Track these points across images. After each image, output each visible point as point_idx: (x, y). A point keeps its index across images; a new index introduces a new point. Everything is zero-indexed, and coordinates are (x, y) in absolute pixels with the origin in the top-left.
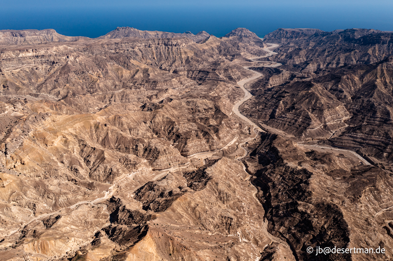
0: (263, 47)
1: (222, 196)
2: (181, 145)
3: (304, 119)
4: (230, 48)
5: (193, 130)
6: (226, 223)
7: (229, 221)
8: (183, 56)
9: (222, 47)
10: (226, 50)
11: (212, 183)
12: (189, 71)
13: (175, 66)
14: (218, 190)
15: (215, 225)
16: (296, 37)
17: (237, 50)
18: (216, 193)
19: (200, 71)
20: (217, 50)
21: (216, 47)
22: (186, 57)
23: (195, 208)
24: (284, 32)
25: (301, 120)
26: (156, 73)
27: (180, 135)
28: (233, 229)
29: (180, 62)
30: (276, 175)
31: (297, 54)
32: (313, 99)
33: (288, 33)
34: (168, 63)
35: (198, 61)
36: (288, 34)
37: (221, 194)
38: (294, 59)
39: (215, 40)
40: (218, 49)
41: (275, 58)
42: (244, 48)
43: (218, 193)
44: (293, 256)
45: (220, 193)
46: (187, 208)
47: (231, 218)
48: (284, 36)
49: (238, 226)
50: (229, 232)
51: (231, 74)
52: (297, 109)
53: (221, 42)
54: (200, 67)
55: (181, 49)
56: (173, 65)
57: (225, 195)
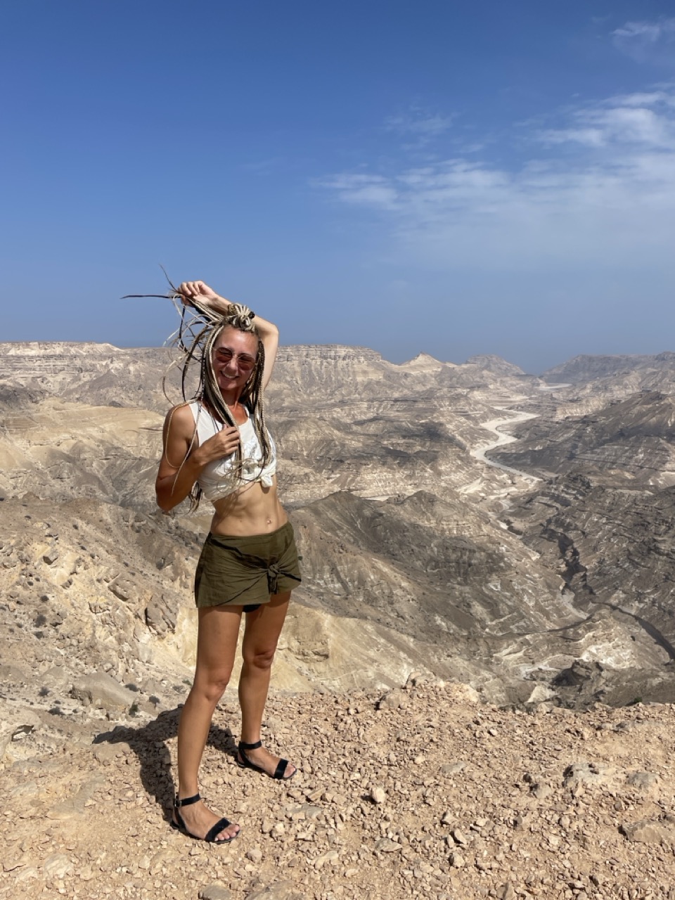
0: (538, 384)
2: (347, 477)
3: (650, 453)
4: (464, 376)
6: (457, 563)
7: (465, 558)
8: (360, 379)
9: (445, 376)
11: (419, 499)
12: (372, 402)
14: (434, 515)
15: (427, 559)
17: (478, 379)
18: (429, 520)
19: (396, 401)
20: (434, 379)
21: (433, 374)
22: (366, 380)
23: (372, 519)
24: (586, 360)
25: (642, 456)
27: (343, 459)
28: (477, 573)
29: (353, 389)
31: (619, 383)
35: (391, 387)
36: (595, 363)
37: (444, 523)
39: (429, 362)
43: (434, 521)
45: (439, 521)
46: (352, 518)
47: (470, 551)
48: (586, 368)
49: (491, 571)
51: (467, 408)
52: (630, 436)
54: (396, 395)
55: (356, 366)
57: (452, 525)
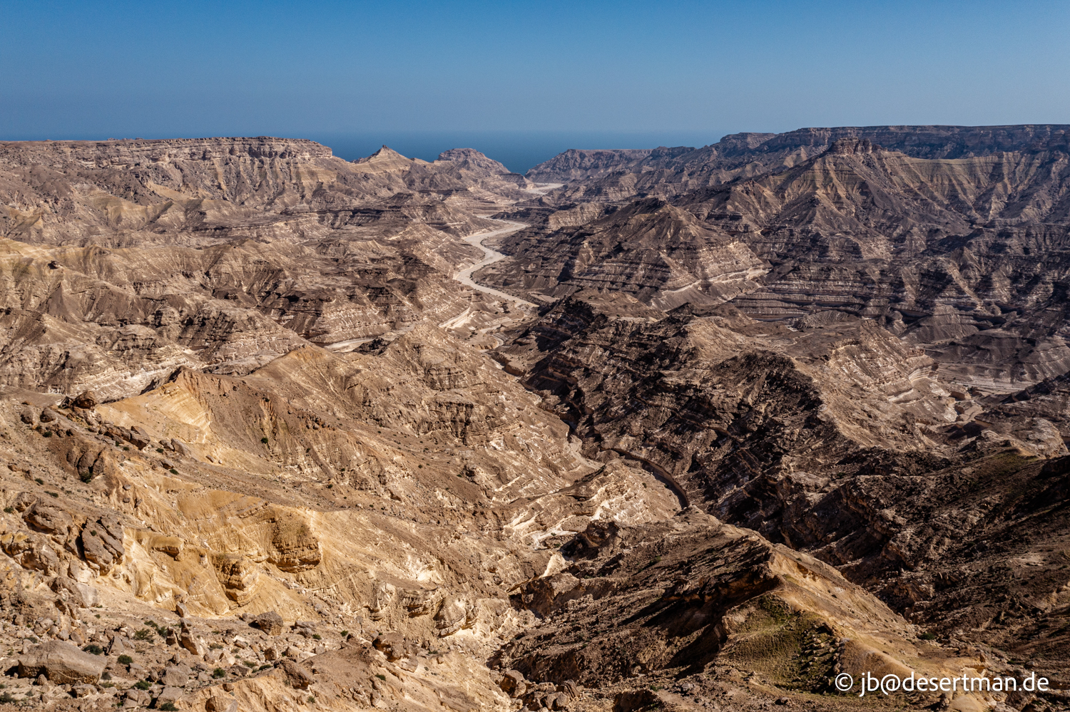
0: (525, 186)
1: (435, 378)
2: (304, 318)
3: (651, 270)
4: (438, 176)
5: (339, 287)
6: (454, 421)
7: (462, 415)
8: (306, 182)
9: (415, 176)
10: (427, 181)
11: (403, 345)
12: (325, 212)
13: (284, 203)
14: (421, 364)
15: (418, 421)
16: (607, 167)
17: (455, 180)
18: (416, 370)
19: (355, 211)
20: (401, 181)
21: (400, 174)
22: (314, 183)
23: (348, 378)
24: (577, 155)
25: (642, 272)
26: (226, 212)
27: (297, 295)
28: (476, 432)
29: (298, 195)
30: (593, 350)
31: (614, 184)
32: (669, 228)
33: (585, 156)
34: (262, 197)
35: (349, 193)
36: (586, 159)
37: (434, 372)
38: (606, 194)
39: (394, 158)
40: (404, 179)
41: (559, 198)
42: (476, 181)
43: (421, 372)
44: (668, 491)
45: (428, 371)
46: (322, 378)
47: (467, 406)
48: (577, 164)
49: (492, 426)
50: (464, 440)
51: (445, 218)
52: (629, 250)
53: (413, 166)
54: (356, 203)
55: (299, 165)
56: (276, 201)
57: (444, 375)
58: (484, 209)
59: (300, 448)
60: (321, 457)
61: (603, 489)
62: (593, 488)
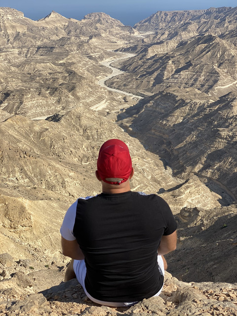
1: (89, 134)
3: (208, 76)
4: (84, 28)
8: (10, 32)
9: (72, 28)
10: (78, 31)
14: (81, 127)
18: (78, 130)
19: (39, 48)
20: (63, 31)
21: (62, 27)
22: (14, 32)
25: (203, 78)
29: (6, 40)
31: (184, 30)
35: (34, 38)
37: (89, 131)
38: (180, 35)
39: (59, 18)
40: (65, 30)
42: (105, 30)
43: (81, 131)
45: (85, 131)
51: (89, 51)
52: (195, 65)
53: (70, 22)
54: (39, 43)
57: (94, 132)
58: (111, 46)
59: (17, 169)
60: (29, 173)
61: (188, 191)
62: (182, 191)
